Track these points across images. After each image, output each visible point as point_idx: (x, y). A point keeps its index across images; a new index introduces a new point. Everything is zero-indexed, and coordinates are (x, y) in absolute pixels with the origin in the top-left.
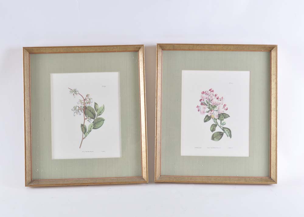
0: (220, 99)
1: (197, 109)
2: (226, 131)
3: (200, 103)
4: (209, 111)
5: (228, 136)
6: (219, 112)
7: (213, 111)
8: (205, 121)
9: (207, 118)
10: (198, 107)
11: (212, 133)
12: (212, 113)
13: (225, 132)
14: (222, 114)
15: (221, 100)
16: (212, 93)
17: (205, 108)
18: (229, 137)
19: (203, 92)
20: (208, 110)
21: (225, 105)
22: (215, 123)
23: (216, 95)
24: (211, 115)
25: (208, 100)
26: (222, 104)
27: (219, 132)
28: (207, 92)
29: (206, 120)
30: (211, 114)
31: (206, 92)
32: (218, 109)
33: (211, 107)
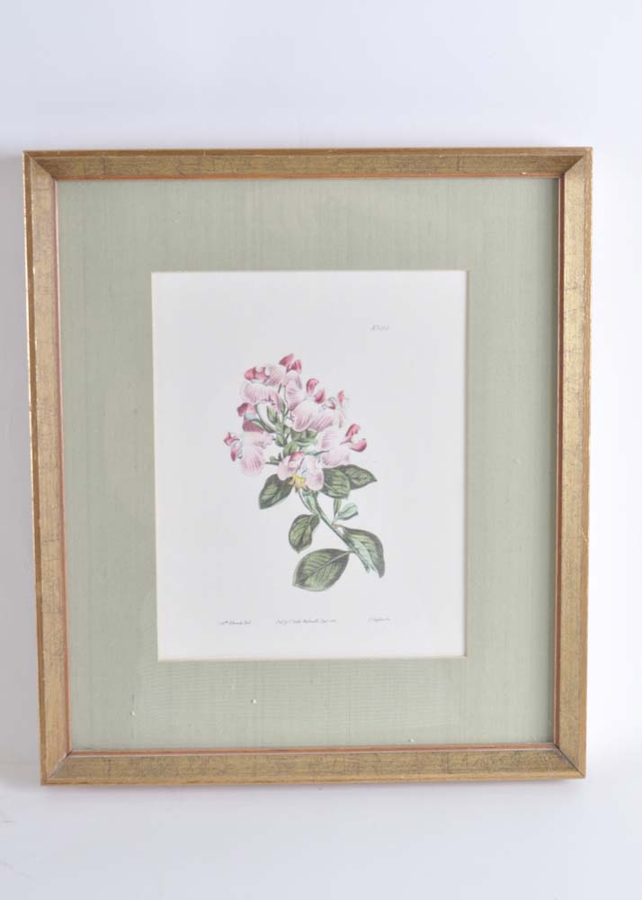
0: (329, 399)
1: (227, 450)
2: (358, 544)
3: (241, 420)
4: (280, 459)
5: (367, 568)
6: (326, 462)
7: (298, 459)
8: (265, 504)
9: (273, 489)
10: (229, 439)
11: (296, 557)
12: (295, 464)
13: (356, 551)
14: (343, 468)
15: (333, 408)
16: (293, 373)
17: (262, 444)
18: (374, 573)
19: (254, 371)
20: (275, 451)
21: (352, 430)
22: (311, 509)
23: (310, 386)
24: (290, 475)
25: (275, 409)
26: (340, 426)
27: (328, 551)
28: (271, 369)
29: (270, 499)
30: (291, 469)
31: (264, 369)
32: (324, 446)
33: (289, 440)
